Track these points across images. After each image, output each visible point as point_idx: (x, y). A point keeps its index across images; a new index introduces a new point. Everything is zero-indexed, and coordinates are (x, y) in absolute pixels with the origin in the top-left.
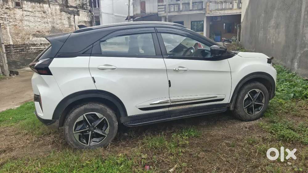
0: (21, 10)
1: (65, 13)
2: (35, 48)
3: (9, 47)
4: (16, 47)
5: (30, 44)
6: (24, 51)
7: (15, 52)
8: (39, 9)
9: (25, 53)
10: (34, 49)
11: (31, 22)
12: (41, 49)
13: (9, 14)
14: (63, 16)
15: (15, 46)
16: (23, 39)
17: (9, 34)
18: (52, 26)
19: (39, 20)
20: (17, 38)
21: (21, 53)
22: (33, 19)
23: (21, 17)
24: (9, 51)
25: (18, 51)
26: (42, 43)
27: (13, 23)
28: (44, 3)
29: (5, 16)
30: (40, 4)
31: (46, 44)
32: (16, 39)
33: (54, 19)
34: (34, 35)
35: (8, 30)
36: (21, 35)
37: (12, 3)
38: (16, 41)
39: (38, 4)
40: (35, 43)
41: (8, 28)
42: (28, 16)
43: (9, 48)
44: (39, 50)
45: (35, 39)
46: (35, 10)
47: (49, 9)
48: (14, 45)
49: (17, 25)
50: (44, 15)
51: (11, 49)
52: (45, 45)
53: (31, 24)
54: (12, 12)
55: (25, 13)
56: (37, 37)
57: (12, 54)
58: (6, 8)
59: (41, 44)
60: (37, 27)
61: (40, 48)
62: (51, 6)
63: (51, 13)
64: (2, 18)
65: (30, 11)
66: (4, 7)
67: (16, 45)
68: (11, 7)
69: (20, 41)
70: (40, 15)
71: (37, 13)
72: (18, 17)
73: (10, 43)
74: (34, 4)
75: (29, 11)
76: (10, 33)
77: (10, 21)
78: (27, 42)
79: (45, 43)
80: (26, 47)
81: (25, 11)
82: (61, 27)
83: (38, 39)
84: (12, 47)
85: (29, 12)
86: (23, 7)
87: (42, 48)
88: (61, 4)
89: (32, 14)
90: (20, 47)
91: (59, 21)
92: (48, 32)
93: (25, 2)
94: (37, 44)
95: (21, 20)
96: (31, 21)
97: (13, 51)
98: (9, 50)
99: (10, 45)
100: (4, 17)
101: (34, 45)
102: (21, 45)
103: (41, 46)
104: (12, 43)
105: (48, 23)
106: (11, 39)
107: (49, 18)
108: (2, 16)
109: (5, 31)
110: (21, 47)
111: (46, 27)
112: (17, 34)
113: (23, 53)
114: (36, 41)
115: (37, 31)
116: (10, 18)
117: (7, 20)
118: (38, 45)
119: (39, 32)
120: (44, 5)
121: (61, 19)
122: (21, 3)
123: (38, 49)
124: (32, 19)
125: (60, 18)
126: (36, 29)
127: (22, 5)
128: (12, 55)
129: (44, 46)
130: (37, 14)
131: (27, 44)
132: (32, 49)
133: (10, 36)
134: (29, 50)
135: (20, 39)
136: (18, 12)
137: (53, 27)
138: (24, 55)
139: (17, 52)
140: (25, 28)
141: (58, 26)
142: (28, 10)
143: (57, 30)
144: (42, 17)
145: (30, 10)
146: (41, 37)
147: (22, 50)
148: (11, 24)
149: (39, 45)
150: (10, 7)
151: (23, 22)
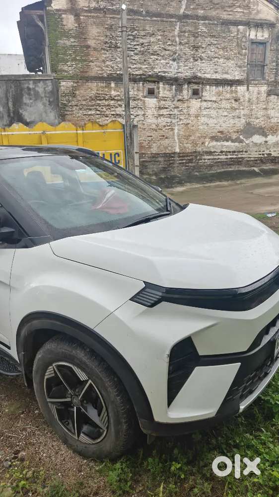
0: (200, 100)
1: (276, 97)
2: (210, 157)
3: (173, 155)
4: (182, 157)
5: (203, 152)
6: (192, 163)
7: (180, 163)
8: (228, 96)
9: (193, 164)
10: (209, 159)
11: (211, 117)
12: (219, 160)
13: (181, 109)
14: (270, 104)
15: (181, 155)
16: (195, 144)
17: (176, 138)
18: (246, 122)
19: (226, 114)
20: (187, 143)
21: (187, 165)
22: (215, 113)
23: (198, 111)
24: (171, 162)
25: (184, 161)
26: (224, 150)
27: (185, 121)
28: (239, 84)
29: (176, 112)
30: (231, 86)
31: (230, 152)
32: (185, 145)
33: (252, 110)
34: (213, 138)
35: (176, 131)
36: (192, 138)
37: (188, 91)
38: (185, 147)
39: (229, 87)
40: (213, 151)
41: (176, 128)
42: (209, 108)
43: (172, 157)
44: (215, 161)
45: (214, 143)
46: (221, 97)
47: (247, 94)
48: (181, 153)
49: (189, 124)
50: (235, 105)
51: (175, 159)
52: (228, 154)
53: (211, 122)
54: (186, 105)
55: (205, 104)
56: (217, 141)
57: (174, 166)
58: (178, 101)
59: (222, 152)
60: (219, 125)
61: (218, 159)
62: (250, 88)
63: (249, 101)
64: (170, 115)
65: (214, 101)
66: (176, 99)
67: (183, 153)
68: (186, 97)
69: (189, 148)
70: (228, 106)
71: (224, 102)
72: (193, 111)
73: (175, 150)
74: (221, 88)
75: (211, 101)
76: (178, 136)
77: (180, 119)
78: (199, 149)
79: (228, 151)
80: (196, 157)
81: (205, 101)
82: (263, 123)
83: (219, 143)
84: (176, 156)
85: (211, 103)
86: (202, 96)
87: (222, 159)
88: (273, 81)
89: (214, 105)
90: (187, 156)
91: (262, 113)
92: (238, 132)
93: (208, 87)
94: (215, 152)
95: (197, 116)
96: (212, 116)
97: (178, 162)
98: (172, 160)
99: (174, 153)
100: (174, 113)
101: (210, 153)
102: (191, 153)
103: (220, 155)
104: (177, 150)
105: (240, 118)
106: (177, 144)
107: (243, 109)
108: (171, 113)
109: (171, 133)
110: (190, 156)
111: (235, 124)
112: (187, 137)
113: (190, 164)
114: (214, 147)
115: (219, 132)
116: (181, 114)
117: (176, 117)
118: (216, 153)
119: (221, 132)
120: (239, 87)
121: (266, 109)
122: (200, 90)
123: (215, 159)
124: (213, 113)
125: (264, 107)
126: (218, 128)
127: (202, 93)
128: (174, 167)
129: (226, 155)
130: (225, 104)
131: (199, 152)
132: (205, 159)
133: (177, 141)
134: (200, 161)
135: (191, 144)
136: (195, 104)
137: (248, 124)
138: (191, 168)
139: (183, 163)
140: (201, 127)
141: (258, 121)
142: (210, 99)
143: (254, 128)
144: (233, 108)
145: (214, 99)
146: (223, 141)
147: (191, 161)
148: (181, 122)
149: (217, 154)
150: (184, 98)
151: (199, 118)
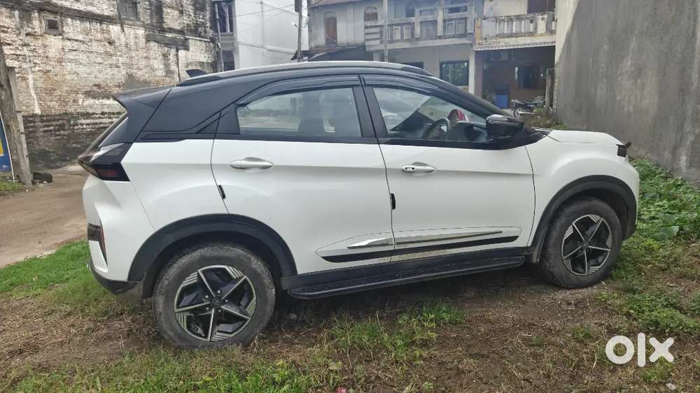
0: (61, 37)
1: (156, 44)
2: (88, 121)
3: (31, 119)
4: (48, 121)
5: (78, 113)
6: (64, 130)
7: (45, 131)
8: (99, 36)
9: (66, 133)
10: (88, 124)
11: (81, 64)
12: (102, 125)
13: (32, 47)
14: (152, 52)
15: (45, 118)
16: (63, 102)
17: (33, 92)
18: (127, 73)
19: (99, 60)
20: (51, 101)
21: (58, 133)
22: (85, 58)
23: (60, 53)
24: (31, 129)
25: (52, 128)
26: (106, 110)
27: (42, 67)
28: (111, 22)
29: (25, 51)
30: (101, 23)
31: (114, 114)
32: (49, 103)
33: (131, 58)
34: (89, 94)
35: (31, 82)
36: (58, 92)
37: (41, 23)
38: (49, 107)
39: (98, 24)
40: (91, 112)
41: (30, 77)
42: (75, 50)
43: (31, 122)
44: (97, 126)
45: (90, 101)
46: (90, 37)
47: (122, 36)
48: (43, 116)
49: (49, 71)
50: (110, 49)
51: (36, 124)
52: (112, 116)
53: (81, 69)
54: (40, 42)
55: (68, 43)
56: (94, 97)
57: (37, 135)
58: (27, 35)
59: (103, 113)
60: (93, 75)
61: (101, 123)
62: (125, 29)
63: (126, 45)
64: (17, 55)
65: (81, 41)
66: (23, 32)
67: (47, 116)
68: (38, 30)
69: (55, 107)
70: (102, 50)
71: (94, 44)
72: (52, 53)
73: (33, 111)
74: (87, 24)
75: (77, 40)
76: (36, 88)
77: (35, 63)
78: (71, 110)
79: (112, 111)
80: (69, 121)
81: (69, 39)
82: (147, 75)
83: (97, 102)
84: (38, 119)
85: (77, 43)
86: (63, 32)
87: (105, 123)
88: (149, 24)
89: (83, 47)
90: (55, 120)
91: (143, 63)
92: (119, 86)
93: (69, 20)
94: (94, 114)
95: (60, 61)
96: (81, 61)
97: (41, 130)
98: (32, 127)
99: (34, 116)
100: (22, 53)
101: (87, 115)
102: (60, 115)
103: (102, 118)
104: (38, 111)
105: (119, 67)
106: (36, 102)
107: (121, 56)
108: (19, 52)
109: (23, 84)
110: (59, 120)
111: (114, 74)
112: (50, 92)
113: (62, 132)
114: (91, 106)
115: (95, 85)
116: (34, 56)
117: (28, 60)
118: (95, 116)
119: (98, 86)
120: (111, 26)
121: (147, 58)
122: (59, 24)
123: (96, 124)
124: (83, 57)
125: (145, 55)
126: (93, 80)
127: (63, 27)
128: (38, 137)
129: (110, 118)
130: (95, 47)
131: (72, 114)
132: (82, 124)
133: (35, 97)
134: (76, 128)
135: (57, 101)
136: (54, 42)
137: (130, 76)
138: (65, 137)
139: (51, 131)
140: (68, 77)
141: (140, 73)
142: (75, 38)
143: (138, 81)
144: (107, 53)
145: (80, 37)
146: (103, 98)
147: (62, 127)
148: (37, 68)
149: (97, 116)
150: (35, 32)
151: (64, 64)
